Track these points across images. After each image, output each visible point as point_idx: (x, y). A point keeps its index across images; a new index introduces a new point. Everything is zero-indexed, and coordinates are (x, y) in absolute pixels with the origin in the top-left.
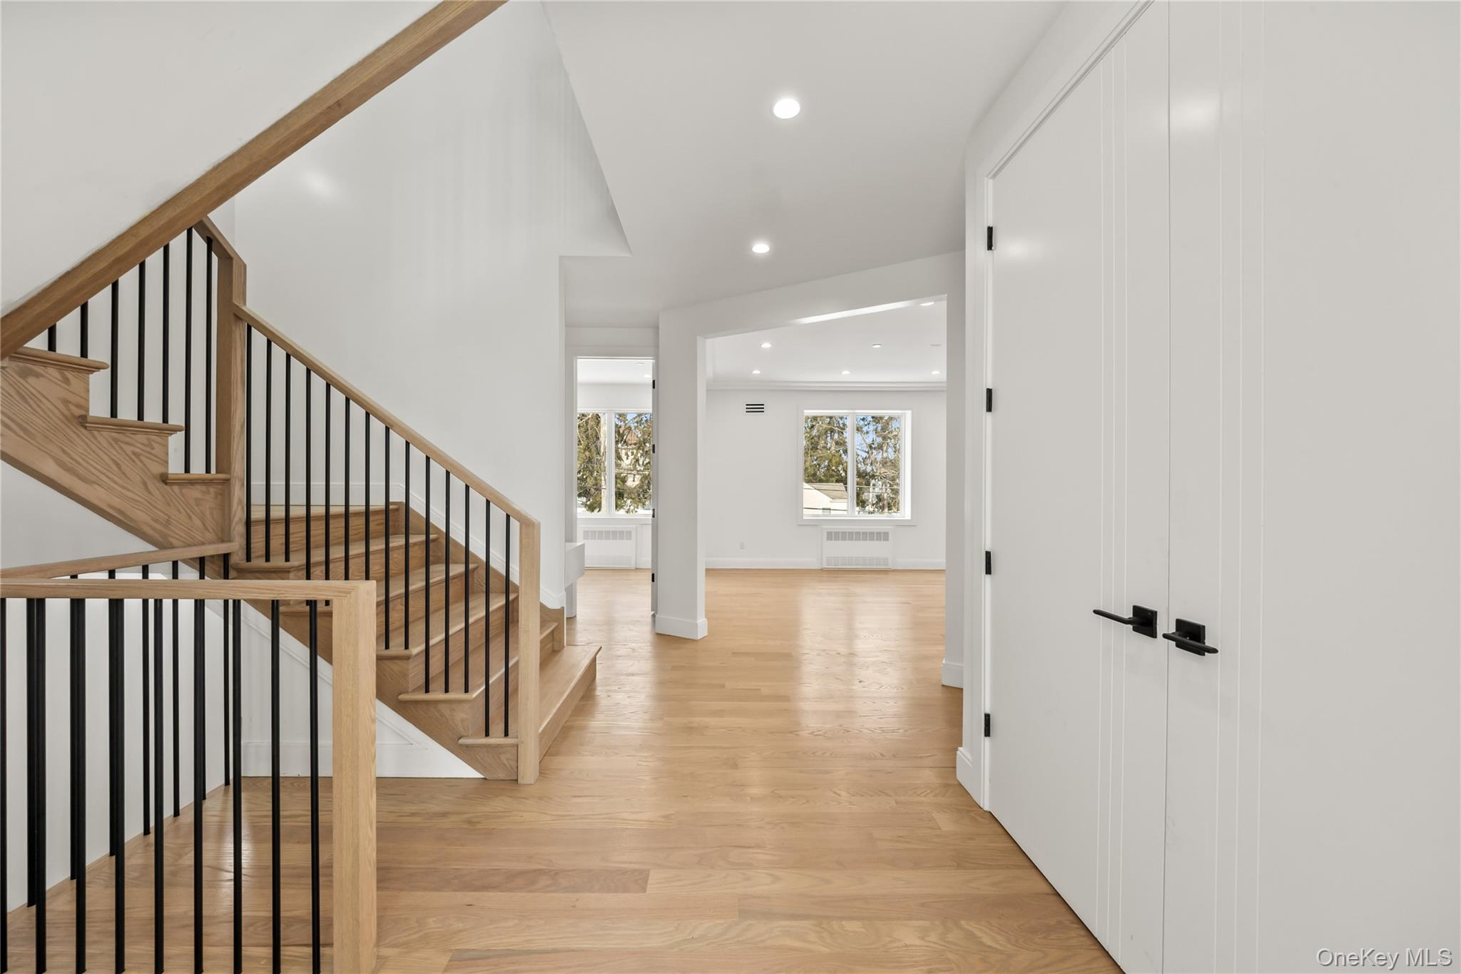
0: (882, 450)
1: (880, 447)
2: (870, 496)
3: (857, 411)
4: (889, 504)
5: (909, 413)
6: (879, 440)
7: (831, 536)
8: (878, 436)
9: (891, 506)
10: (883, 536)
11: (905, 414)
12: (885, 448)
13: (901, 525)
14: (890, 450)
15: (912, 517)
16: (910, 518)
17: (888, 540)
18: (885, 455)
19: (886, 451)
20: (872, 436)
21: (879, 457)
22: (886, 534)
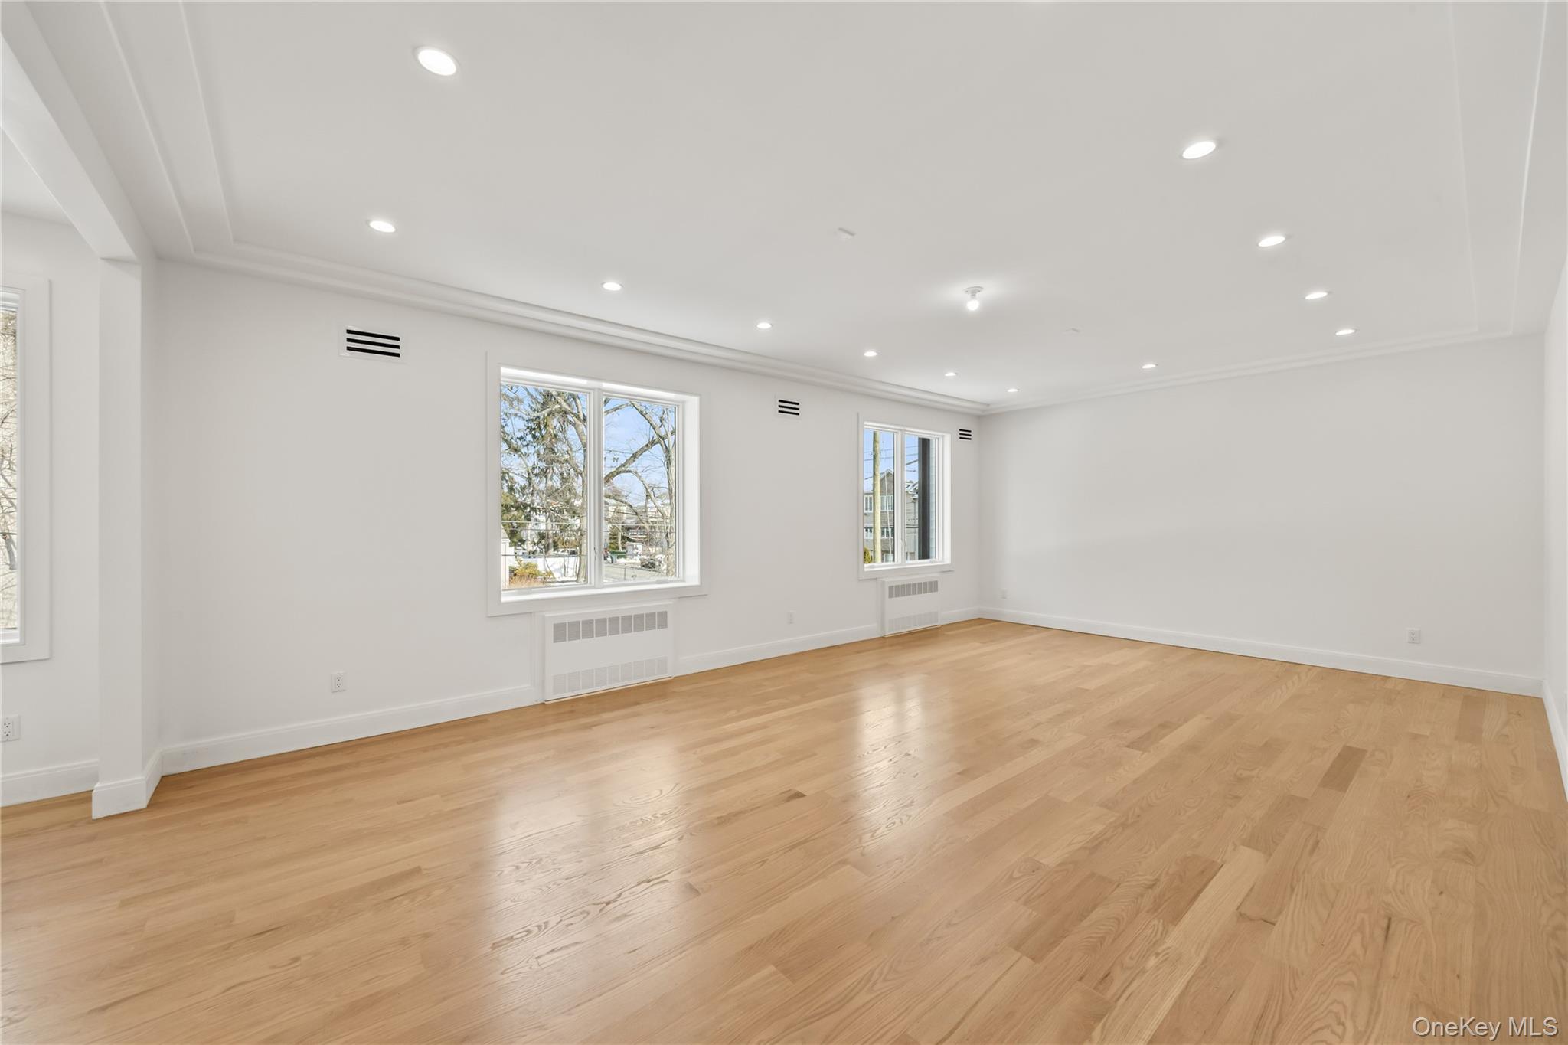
0: (546, 477)
1: (544, 473)
2: (529, 533)
3: (606, 385)
4: (554, 542)
5: (692, 403)
6: (542, 465)
7: (562, 632)
8: (540, 460)
9: (557, 545)
10: (657, 620)
11: (683, 402)
12: (550, 475)
13: (684, 595)
14: (556, 478)
15: (701, 583)
16: (696, 582)
17: (666, 626)
18: (550, 483)
19: (551, 479)
20: (532, 460)
21: (542, 486)
22: (663, 616)
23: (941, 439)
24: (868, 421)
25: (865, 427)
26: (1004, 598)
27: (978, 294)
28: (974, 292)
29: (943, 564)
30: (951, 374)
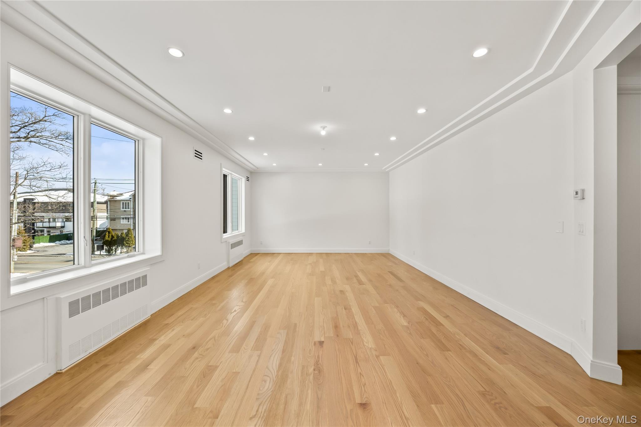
10: (141, 281)
13: (152, 262)
15: (162, 253)
16: (160, 252)
22: (145, 277)
23: (240, 180)
24: (225, 168)
25: (223, 171)
26: (261, 244)
27: (325, 129)
28: (324, 128)
29: (241, 232)
30: (265, 154)
